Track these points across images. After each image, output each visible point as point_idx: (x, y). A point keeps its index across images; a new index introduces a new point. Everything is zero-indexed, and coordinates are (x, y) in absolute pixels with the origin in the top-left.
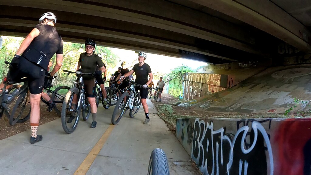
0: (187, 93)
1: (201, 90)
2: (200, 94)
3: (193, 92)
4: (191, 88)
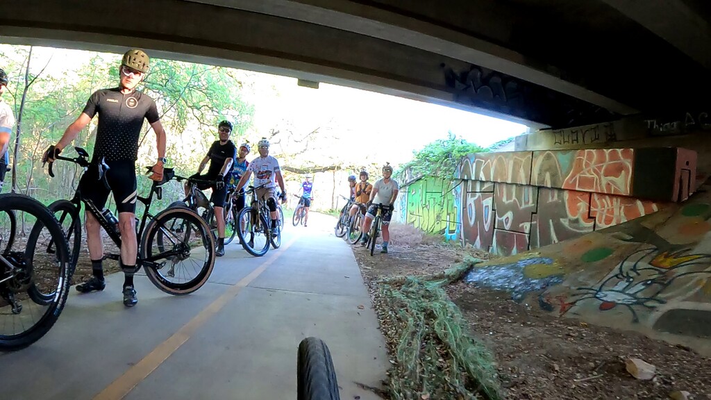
0: (472, 223)
1: (533, 213)
2: (527, 226)
3: (497, 217)
4: (488, 206)
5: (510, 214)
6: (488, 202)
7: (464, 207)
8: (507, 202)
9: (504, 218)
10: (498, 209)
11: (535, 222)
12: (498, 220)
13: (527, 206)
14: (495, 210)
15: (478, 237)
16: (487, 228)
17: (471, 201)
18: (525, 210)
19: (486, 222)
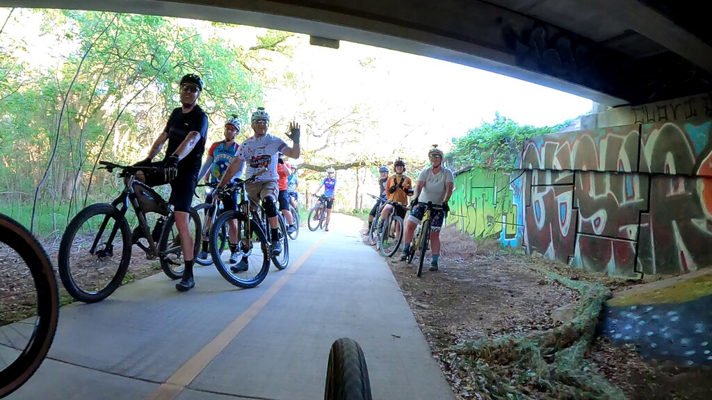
1: (641, 212)
2: (632, 230)
3: (581, 218)
4: (565, 203)
5: (602, 214)
6: (566, 197)
7: (529, 205)
8: (596, 198)
9: (592, 218)
10: (582, 206)
11: (647, 224)
12: (583, 223)
13: (631, 201)
14: (577, 208)
15: (551, 244)
16: (564, 231)
17: (537, 196)
18: (630, 207)
19: (563, 224)
